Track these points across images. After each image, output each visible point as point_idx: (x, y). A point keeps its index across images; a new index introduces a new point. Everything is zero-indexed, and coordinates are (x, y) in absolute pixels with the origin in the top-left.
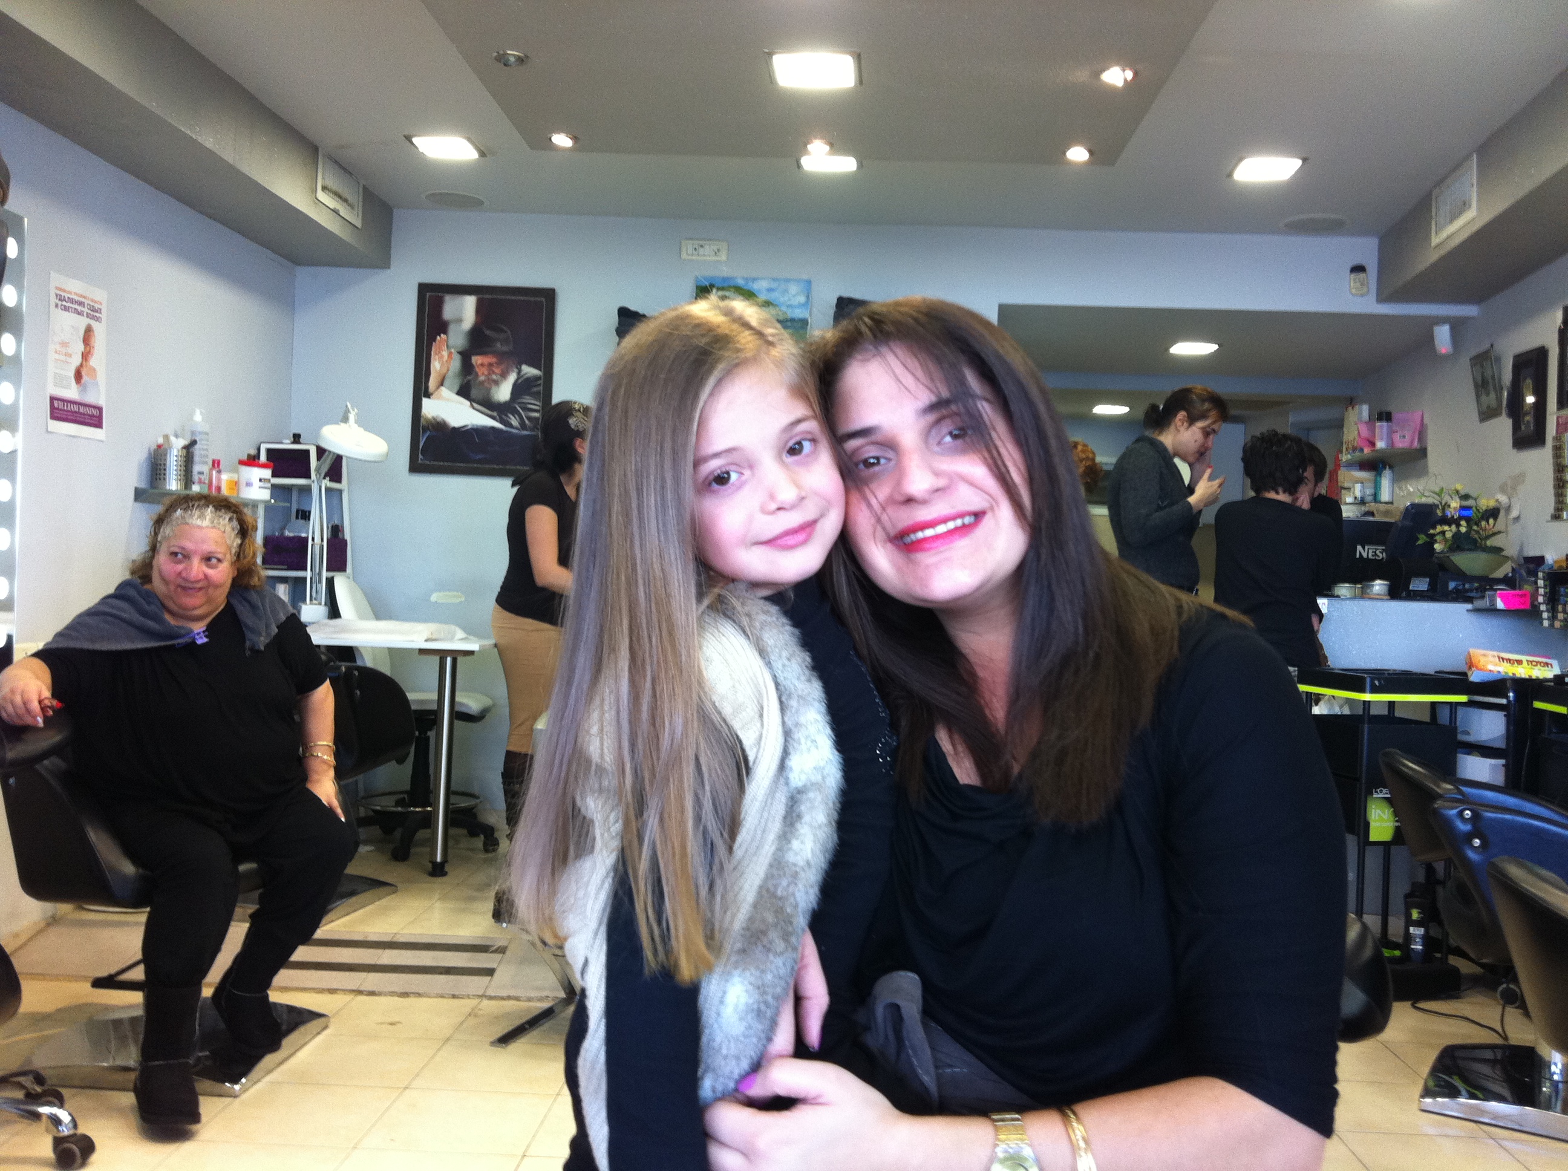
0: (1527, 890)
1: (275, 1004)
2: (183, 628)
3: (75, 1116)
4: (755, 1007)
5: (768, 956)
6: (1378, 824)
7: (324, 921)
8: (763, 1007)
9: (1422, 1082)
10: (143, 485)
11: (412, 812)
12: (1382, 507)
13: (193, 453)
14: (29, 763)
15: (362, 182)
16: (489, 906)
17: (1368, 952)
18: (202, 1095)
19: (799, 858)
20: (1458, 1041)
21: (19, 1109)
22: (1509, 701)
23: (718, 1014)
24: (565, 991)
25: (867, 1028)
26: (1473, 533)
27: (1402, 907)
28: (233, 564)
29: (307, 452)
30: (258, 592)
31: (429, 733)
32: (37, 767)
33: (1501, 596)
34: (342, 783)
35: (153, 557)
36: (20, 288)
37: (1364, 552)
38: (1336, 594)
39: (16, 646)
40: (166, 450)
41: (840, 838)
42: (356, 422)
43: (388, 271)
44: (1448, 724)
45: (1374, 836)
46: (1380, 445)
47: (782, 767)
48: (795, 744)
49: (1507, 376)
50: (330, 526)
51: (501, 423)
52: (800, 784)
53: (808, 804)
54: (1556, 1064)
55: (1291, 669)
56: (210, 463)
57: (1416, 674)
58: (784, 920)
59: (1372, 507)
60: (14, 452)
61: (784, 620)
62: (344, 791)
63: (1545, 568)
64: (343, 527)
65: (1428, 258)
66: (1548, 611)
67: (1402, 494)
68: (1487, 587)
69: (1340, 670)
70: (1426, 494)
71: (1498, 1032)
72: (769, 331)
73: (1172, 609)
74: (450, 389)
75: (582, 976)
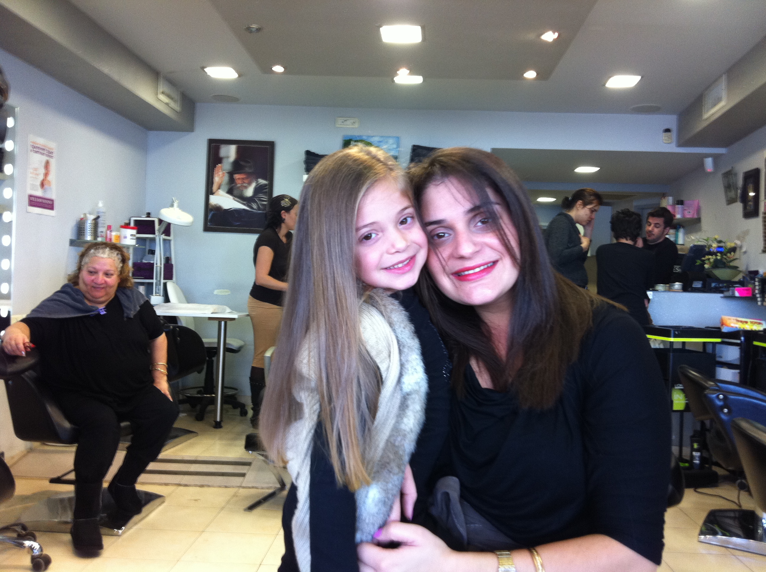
0: (750, 434)
2: (94, 307)
3: (41, 546)
4: (383, 499)
5: (390, 475)
6: (677, 402)
8: (387, 500)
9: (699, 528)
10: (74, 238)
11: (205, 397)
13: (98, 222)
14: (18, 374)
15: (181, 89)
16: (243, 443)
18: (103, 535)
19: (407, 427)
20: (717, 508)
21: (15, 542)
22: (741, 341)
23: (364, 503)
24: (280, 485)
26: (723, 259)
27: (689, 442)
28: (119, 276)
29: (153, 221)
30: (131, 290)
31: (213, 358)
32: (22, 375)
33: (737, 290)
35: (79, 273)
36: (14, 142)
39: (12, 317)
40: (85, 221)
42: (178, 207)
43: (193, 133)
44: (711, 353)
45: (675, 408)
46: (678, 216)
47: (399, 381)
48: (406, 371)
49: (740, 182)
50: (165, 257)
51: (248, 207)
52: (408, 391)
53: (412, 401)
56: (106, 227)
57: (696, 328)
58: (398, 457)
61: (402, 308)
62: (172, 386)
63: (758, 276)
64: (171, 257)
65: (701, 125)
66: (760, 297)
67: (688, 240)
68: (731, 285)
69: (659, 326)
70: (700, 240)
71: (736, 503)
72: (390, 163)
73: (588, 302)
74: (223, 190)
75: (296, 481)
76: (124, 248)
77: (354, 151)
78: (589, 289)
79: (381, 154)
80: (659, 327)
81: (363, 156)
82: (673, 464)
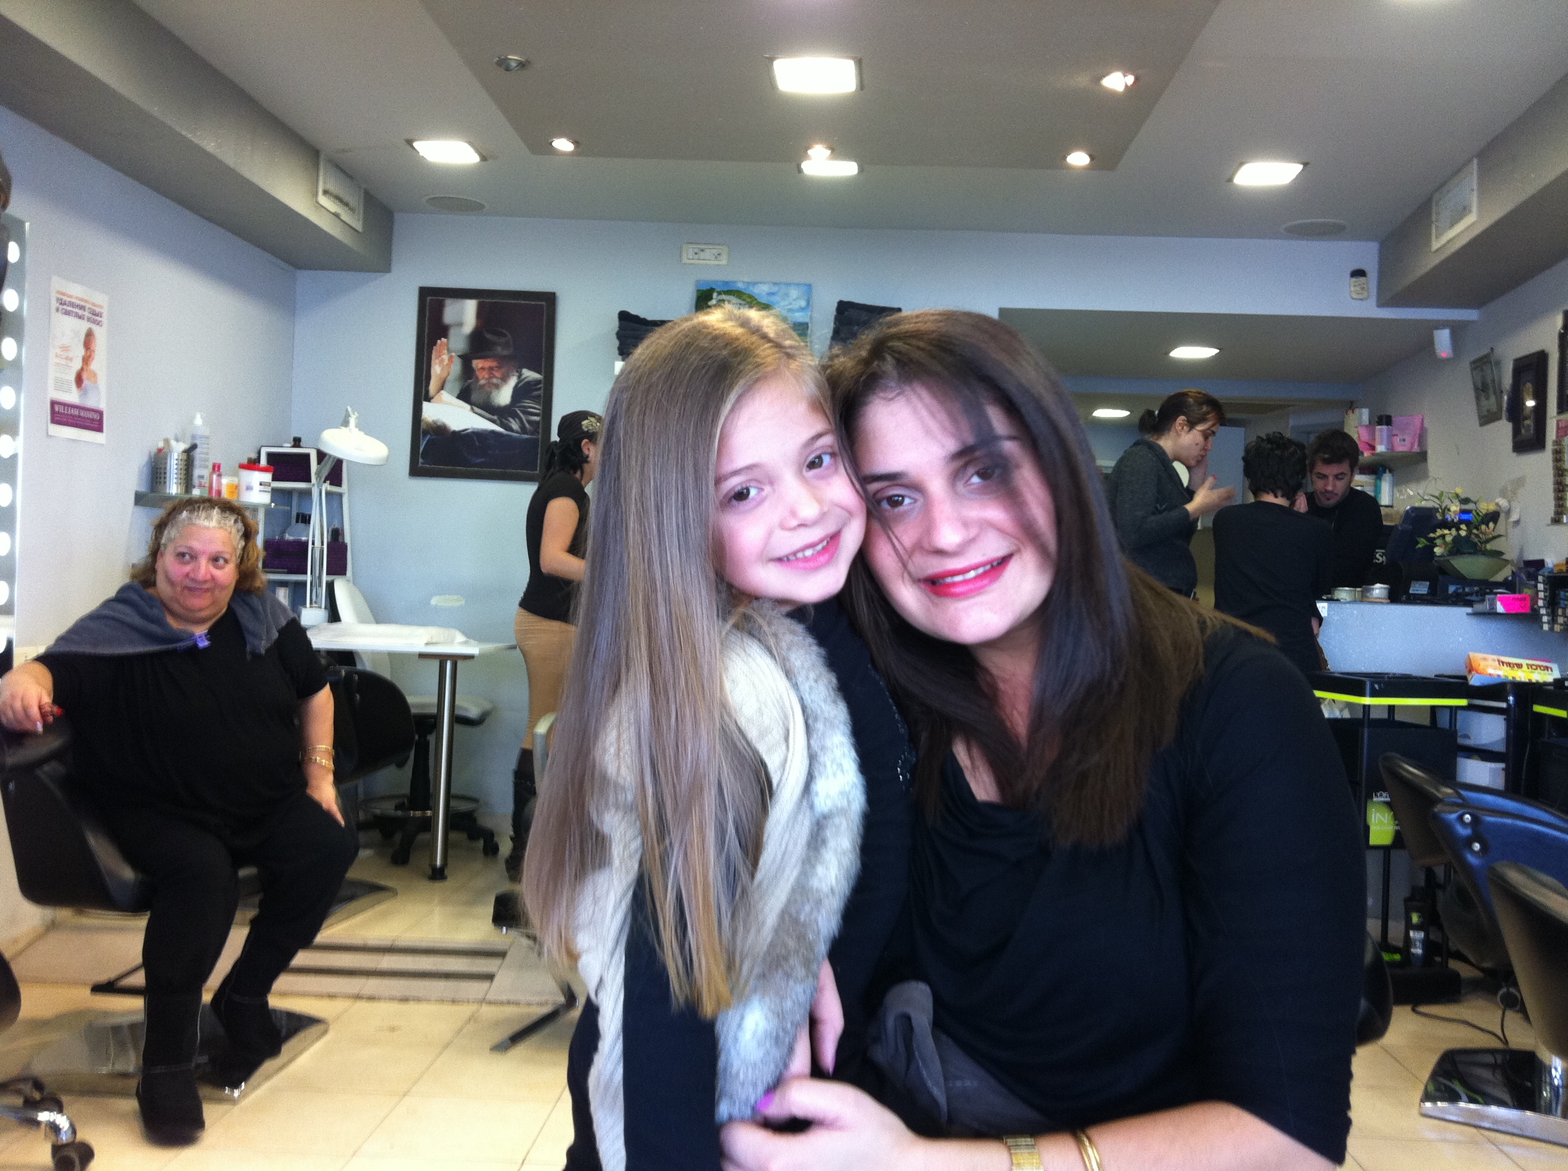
0: (1527, 895)
2: (186, 631)
3: (73, 1122)
4: (774, 1033)
5: (788, 982)
6: (1378, 827)
8: (781, 1034)
9: (1422, 1087)
10: (143, 489)
11: (412, 816)
13: (193, 457)
14: (30, 768)
15: (364, 186)
16: (490, 909)
19: (823, 884)
20: (1460, 1045)
21: (19, 1116)
22: (1509, 705)
23: (736, 1040)
24: (565, 997)
26: (1473, 536)
27: (1402, 911)
28: (238, 566)
29: (307, 456)
30: (260, 598)
31: (429, 738)
32: (37, 772)
33: (1501, 600)
35: (155, 560)
36: (21, 292)
38: (1336, 598)
39: (16, 651)
40: (166, 454)
42: (357, 427)
43: (390, 275)
44: (1448, 728)
45: (1374, 840)
46: (1380, 448)
47: (807, 791)
48: (820, 768)
49: (1507, 381)
50: (330, 530)
51: (501, 427)
52: (825, 810)
53: (834, 830)
54: (1556, 1069)
56: (210, 466)
57: (1416, 678)
58: (805, 946)
60: (14, 457)
61: (811, 640)
63: (1545, 571)
64: (343, 530)
65: (1429, 262)
66: (1548, 614)
67: (1402, 497)
68: (1488, 590)
69: (1341, 673)
70: (1426, 497)
71: (1499, 1038)
72: (788, 343)
73: (1195, 625)
74: (450, 393)
75: (596, 994)
76: (248, 508)
77: (715, 319)
78: (1198, 596)
79: (770, 325)
80: (1340, 675)
81: (732, 329)
82: (1369, 956)
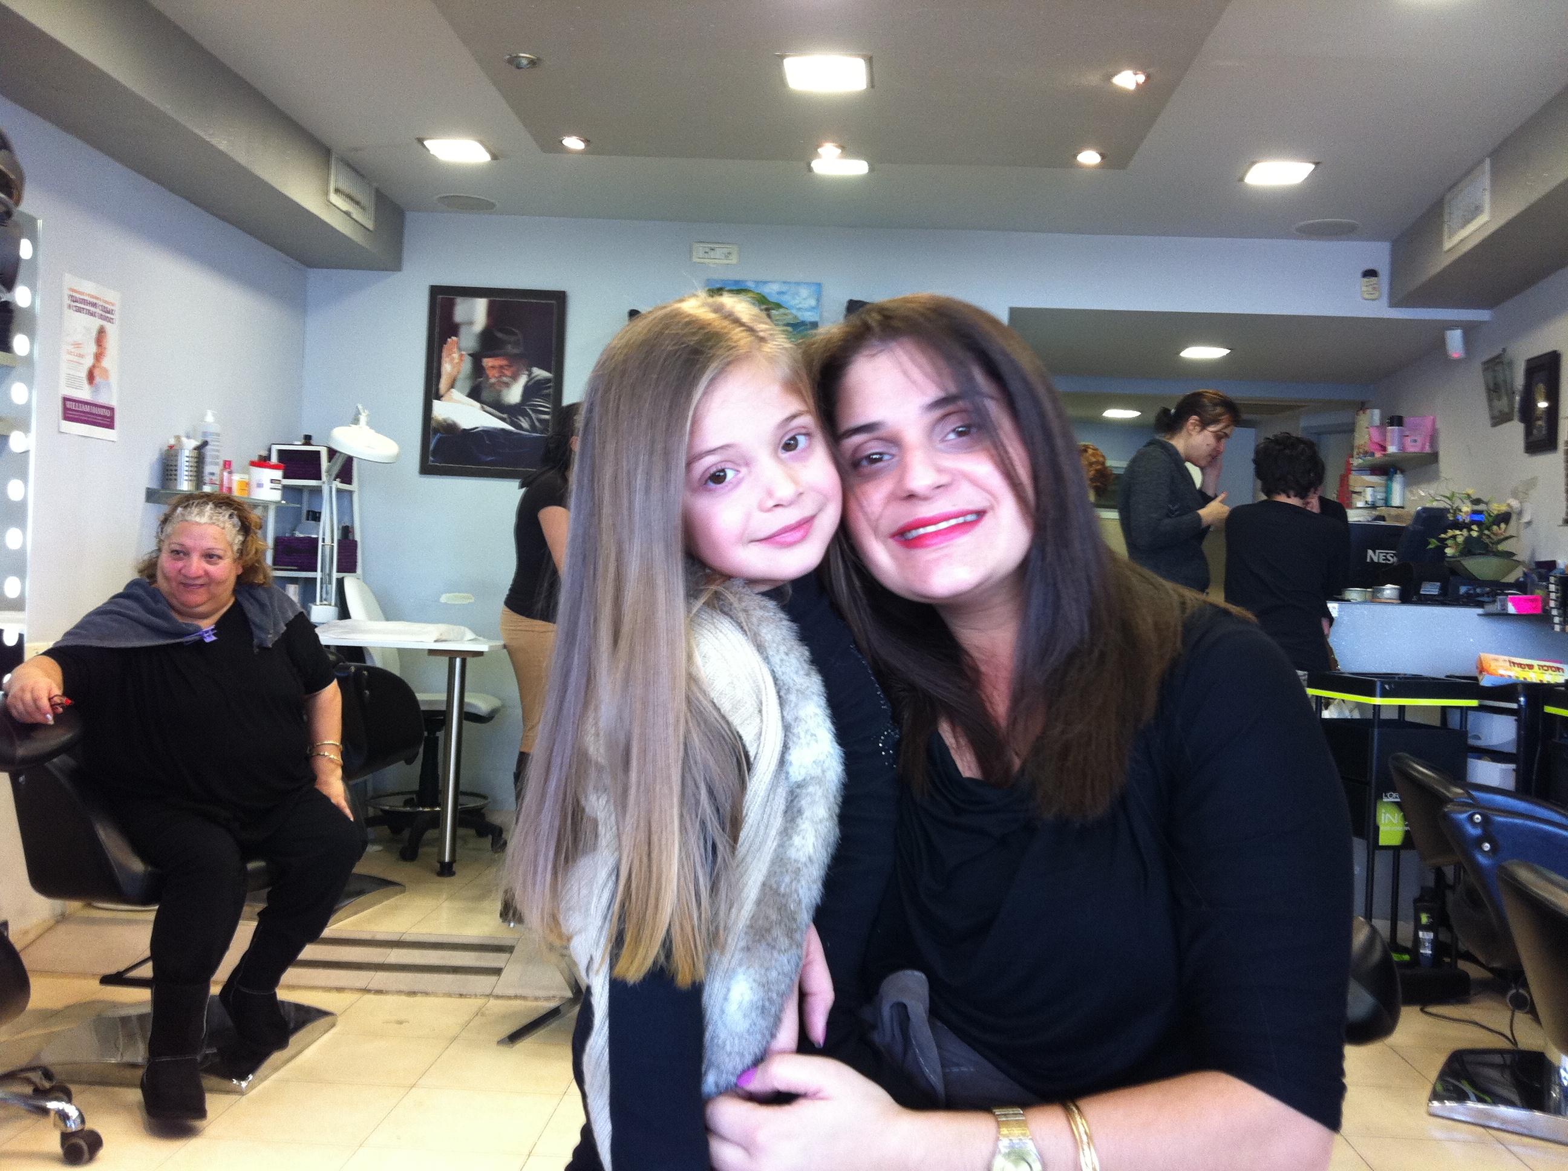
0: (1538, 894)
1: (283, 1002)
2: (191, 625)
3: (82, 1111)
4: (760, 1003)
5: (772, 953)
6: (1388, 828)
7: (331, 921)
8: (767, 1004)
9: (1431, 1086)
10: (154, 485)
11: (421, 811)
12: (1393, 512)
13: (204, 454)
14: (38, 761)
15: (375, 185)
16: (498, 906)
17: (1377, 955)
19: (801, 853)
20: (1468, 1045)
21: (27, 1105)
22: (1520, 706)
23: (723, 1011)
24: (572, 992)
25: (873, 1027)
26: (1484, 537)
27: (1411, 912)
28: (236, 560)
29: (317, 453)
30: (267, 592)
31: (438, 734)
32: (46, 764)
33: (1512, 600)
34: (352, 782)
36: (33, 288)
37: (1375, 556)
38: (1346, 598)
39: (27, 645)
40: (178, 451)
41: (841, 831)
42: (368, 424)
43: (399, 274)
44: (1458, 729)
45: (1383, 840)
46: (1392, 449)
47: (782, 762)
48: (795, 739)
49: (1519, 381)
50: (340, 527)
51: (512, 426)
52: (800, 778)
53: (809, 799)
55: (1300, 673)
56: (222, 463)
57: (1426, 678)
58: (787, 916)
59: (1383, 511)
60: (26, 453)
61: (782, 615)
63: (1556, 572)
64: (353, 527)
65: (1441, 262)
66: (1559, 615)
67: (1413, 498)
68: (1499, 591)
69: (1350, 673)
70: (1437, 498)
71: (1507, 1038)
72: (761, 327)
73: (1176, 605)
74: (461, 391)
77: (690, 305)
79: (743, 310)
80: (1350, 676)
